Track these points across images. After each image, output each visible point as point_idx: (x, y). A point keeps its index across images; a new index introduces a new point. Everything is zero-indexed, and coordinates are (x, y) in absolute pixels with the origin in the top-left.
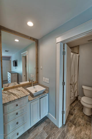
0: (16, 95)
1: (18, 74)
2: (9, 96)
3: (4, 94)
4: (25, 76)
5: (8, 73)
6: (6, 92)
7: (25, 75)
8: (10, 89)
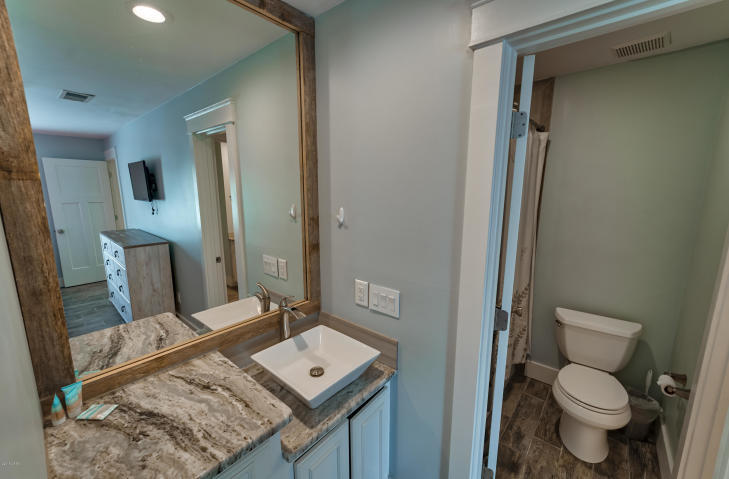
0: (187, 432)
1: (172, 248)
2: (137, 455)
3: (91, 433)
4: (218, 260)
5: (104, 239)
6: (102, 411)
7: (219, 253)
8: (133, 380)
